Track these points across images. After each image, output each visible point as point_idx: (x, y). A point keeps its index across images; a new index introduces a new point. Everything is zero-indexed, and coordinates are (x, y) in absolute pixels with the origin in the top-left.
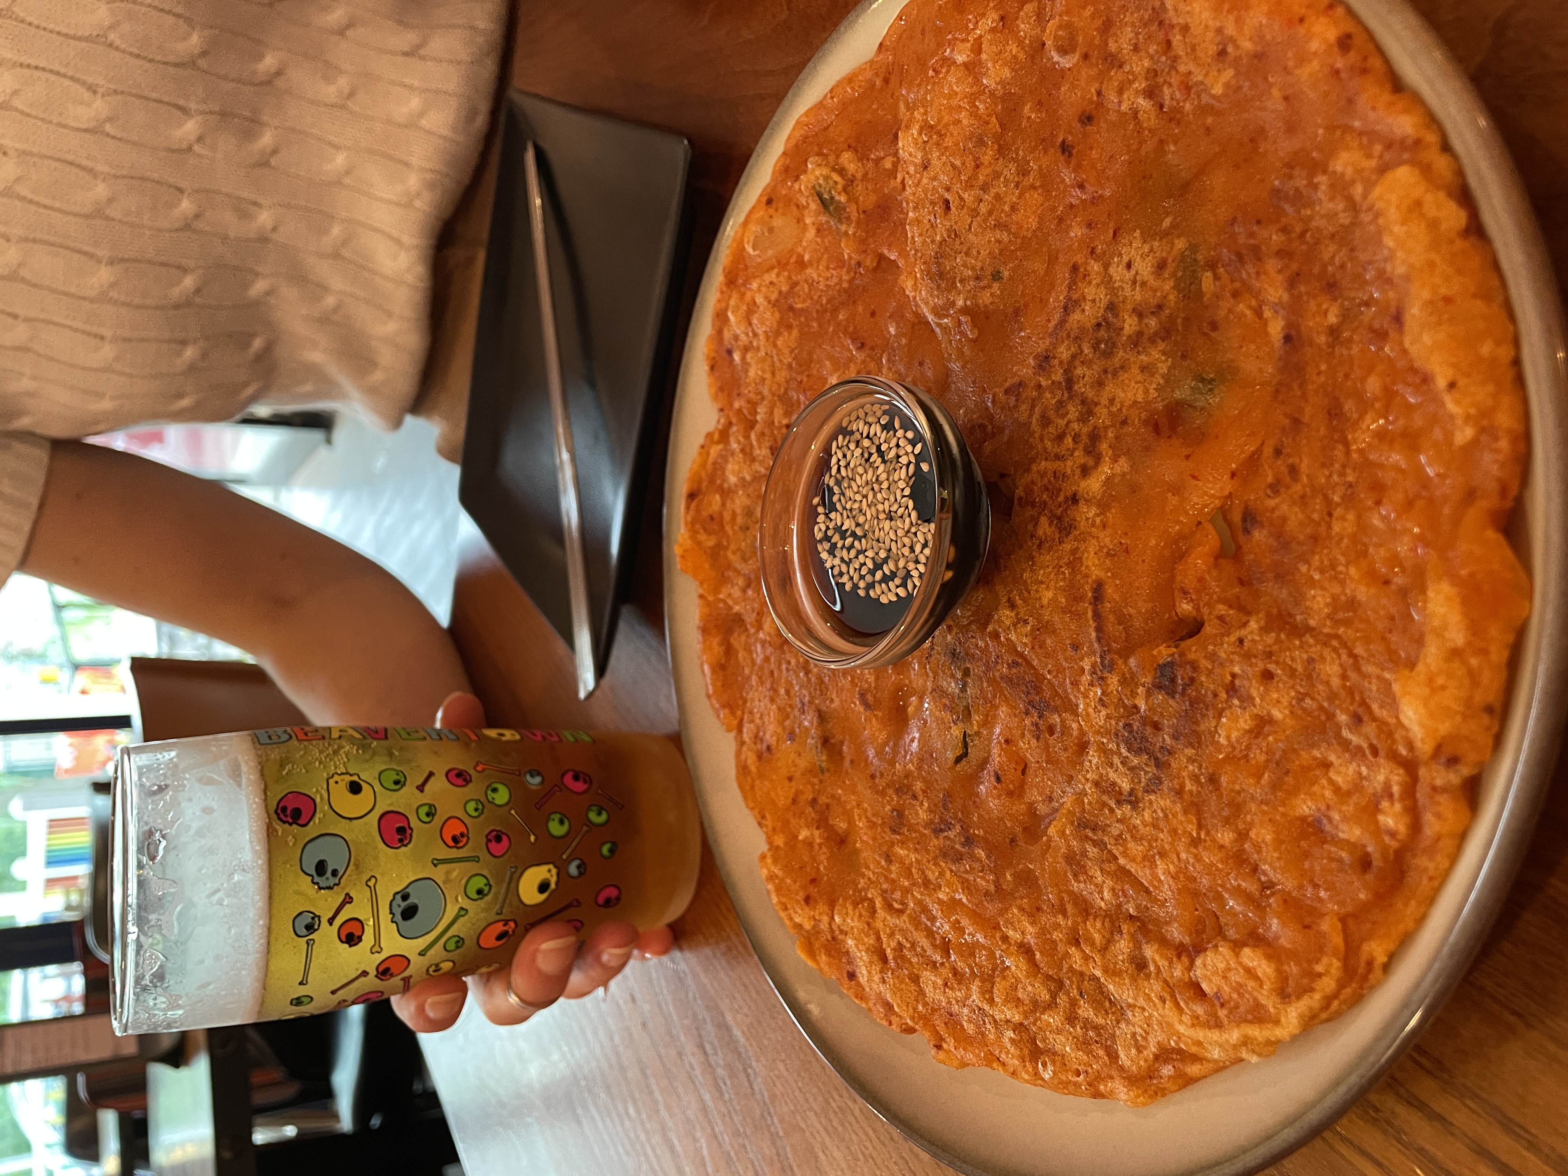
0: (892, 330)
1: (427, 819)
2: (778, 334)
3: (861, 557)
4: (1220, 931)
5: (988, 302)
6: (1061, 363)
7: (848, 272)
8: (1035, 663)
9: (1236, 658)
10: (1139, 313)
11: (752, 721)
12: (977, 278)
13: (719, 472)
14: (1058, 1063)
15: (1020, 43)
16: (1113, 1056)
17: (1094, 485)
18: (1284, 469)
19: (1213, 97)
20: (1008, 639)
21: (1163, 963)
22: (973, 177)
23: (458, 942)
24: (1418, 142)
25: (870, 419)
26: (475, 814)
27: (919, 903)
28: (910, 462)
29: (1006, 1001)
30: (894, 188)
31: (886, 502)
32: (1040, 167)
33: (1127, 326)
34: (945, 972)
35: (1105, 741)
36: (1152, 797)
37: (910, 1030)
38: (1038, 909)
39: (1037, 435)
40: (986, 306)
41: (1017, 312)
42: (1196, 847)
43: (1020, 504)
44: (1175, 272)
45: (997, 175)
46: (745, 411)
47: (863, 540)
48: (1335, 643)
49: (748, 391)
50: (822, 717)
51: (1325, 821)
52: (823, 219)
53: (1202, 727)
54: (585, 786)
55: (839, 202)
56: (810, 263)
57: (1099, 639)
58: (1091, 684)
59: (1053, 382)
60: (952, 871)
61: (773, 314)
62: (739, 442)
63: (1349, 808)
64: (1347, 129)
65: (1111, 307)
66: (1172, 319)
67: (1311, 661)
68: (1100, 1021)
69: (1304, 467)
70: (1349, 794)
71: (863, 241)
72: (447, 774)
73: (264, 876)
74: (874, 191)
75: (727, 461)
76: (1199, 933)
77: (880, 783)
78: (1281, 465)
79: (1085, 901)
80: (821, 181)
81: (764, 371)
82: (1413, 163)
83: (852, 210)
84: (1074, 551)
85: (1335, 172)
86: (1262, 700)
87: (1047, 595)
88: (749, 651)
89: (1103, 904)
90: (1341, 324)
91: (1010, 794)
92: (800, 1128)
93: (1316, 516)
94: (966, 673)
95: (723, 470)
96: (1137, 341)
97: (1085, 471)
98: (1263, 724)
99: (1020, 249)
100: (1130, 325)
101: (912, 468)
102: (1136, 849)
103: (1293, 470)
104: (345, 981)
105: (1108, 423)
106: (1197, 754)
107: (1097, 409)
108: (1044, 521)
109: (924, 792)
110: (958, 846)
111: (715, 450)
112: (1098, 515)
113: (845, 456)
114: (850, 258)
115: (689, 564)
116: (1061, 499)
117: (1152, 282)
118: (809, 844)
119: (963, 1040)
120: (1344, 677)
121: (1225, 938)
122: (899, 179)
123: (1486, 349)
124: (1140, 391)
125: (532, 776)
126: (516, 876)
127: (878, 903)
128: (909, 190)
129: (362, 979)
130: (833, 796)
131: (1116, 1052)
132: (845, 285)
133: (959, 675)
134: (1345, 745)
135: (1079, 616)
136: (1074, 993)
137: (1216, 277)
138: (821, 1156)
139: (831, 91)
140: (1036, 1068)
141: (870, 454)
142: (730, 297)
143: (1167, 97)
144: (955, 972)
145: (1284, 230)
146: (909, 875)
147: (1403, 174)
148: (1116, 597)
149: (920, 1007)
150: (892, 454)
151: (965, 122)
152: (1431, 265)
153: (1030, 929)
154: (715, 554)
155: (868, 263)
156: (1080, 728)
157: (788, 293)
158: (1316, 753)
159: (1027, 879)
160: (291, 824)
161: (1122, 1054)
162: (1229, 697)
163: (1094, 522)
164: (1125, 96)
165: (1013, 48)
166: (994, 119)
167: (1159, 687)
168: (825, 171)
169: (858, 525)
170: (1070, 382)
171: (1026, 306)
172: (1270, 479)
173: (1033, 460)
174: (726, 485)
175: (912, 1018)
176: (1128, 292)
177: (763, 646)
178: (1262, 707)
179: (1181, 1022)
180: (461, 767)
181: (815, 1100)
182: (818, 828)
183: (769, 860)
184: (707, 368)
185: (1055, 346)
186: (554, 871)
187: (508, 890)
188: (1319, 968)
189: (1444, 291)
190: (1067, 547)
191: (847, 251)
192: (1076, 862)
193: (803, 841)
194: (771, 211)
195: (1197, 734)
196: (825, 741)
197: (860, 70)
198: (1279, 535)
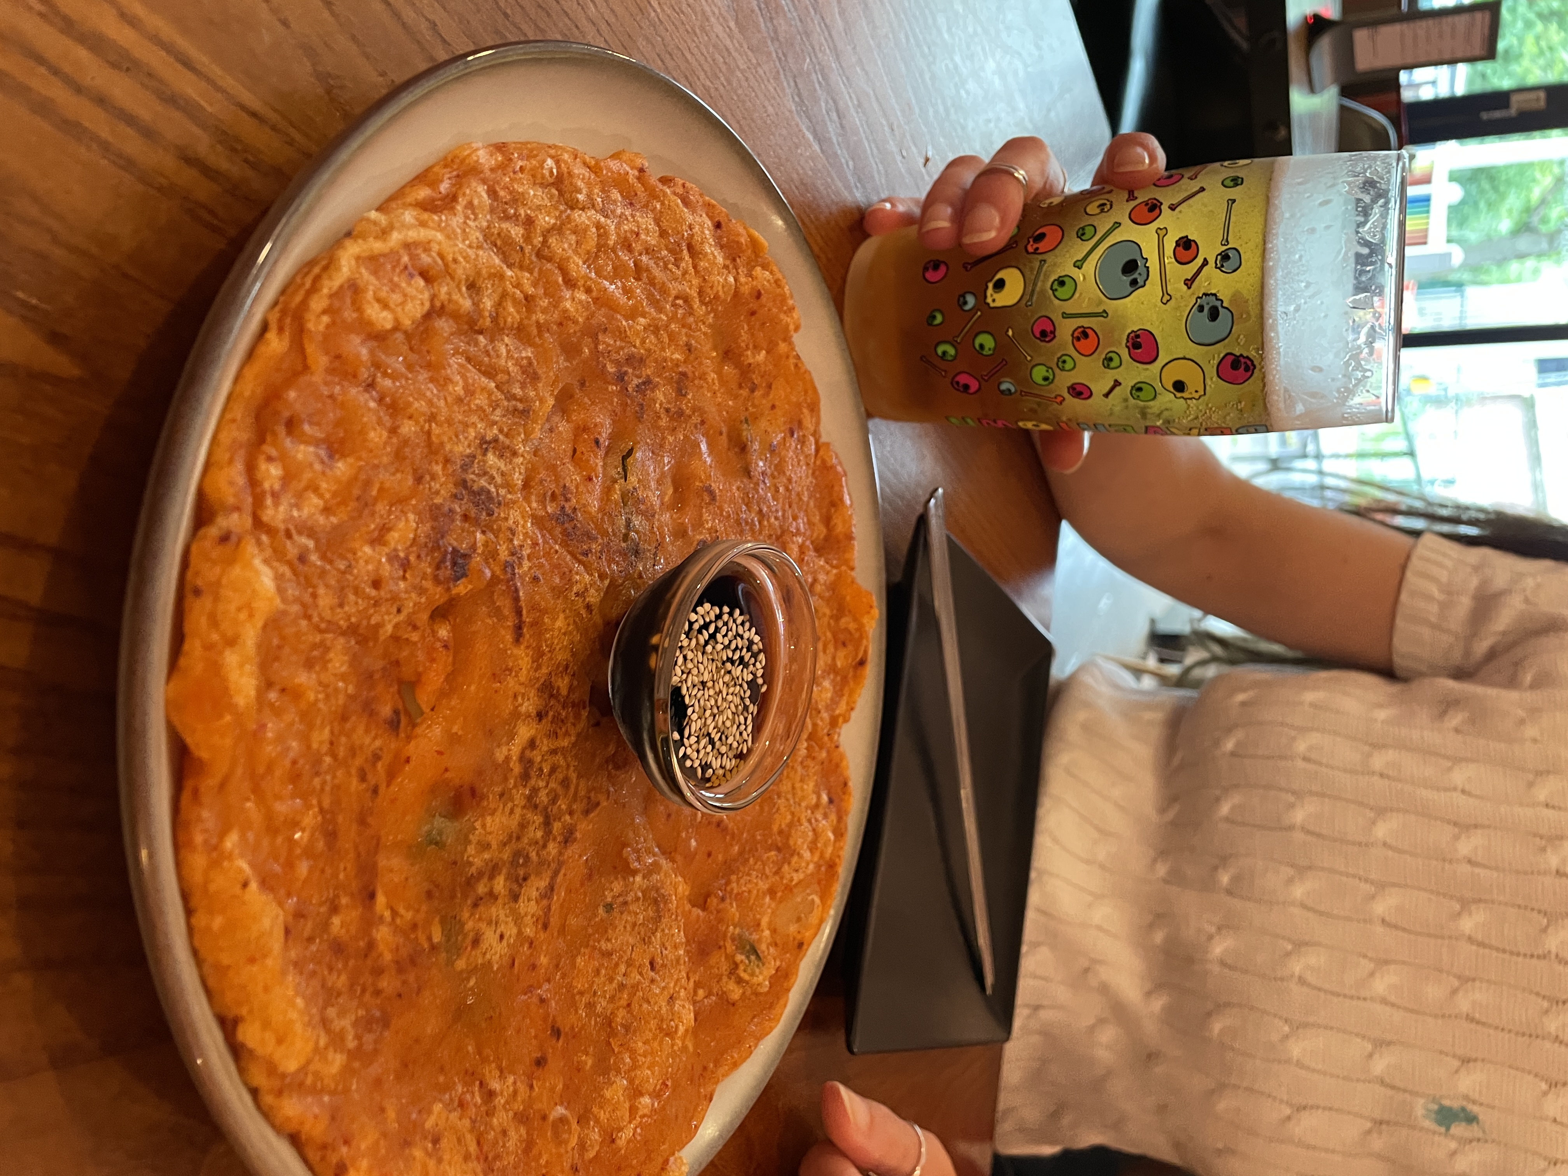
0: (693, 843)
1: (1111, 355)
2: (791, 825)
3: (726, 642)
4: (408, 336)
5: (616, 883)
6: (555, 839)
7: (732, 889)
8: (569, 557)
9: (403, 595)
10: (492, 896)
11: (806, 456)
12: (625, 903)
13: (838, 688)
14: (539, 176)
15: (597, 1121)
16: (492, 193)
17: (525, 732)
18: (370, 777)
19: (440, 1100)
20: (591, 575)
21: (456, 297)
22: (632, 995)
23: (1083, 234)
24: (280, 1093)
25: (721, 772)
26: (1064, 358)
27: (660, 310)
28: (688, 738)
29: (586, 230)
30: (695, 973)
31: (706, 697)
32: (576, 1012)
33: (502, 882)
34: (637, 247)
35: (509, 496)
36: (468, 451)
37: (665, 180)
38: (560, 324)
39: (572, 768)
40: (616, 878)
41: (590, 876)
42: (432, 413)
43: (584, 703)
44: (464, 938)
45: (612, 999)
46: (817, 748)
47: (725, 658)
48: (323, 626)
49: (814, 767)
50: (747, 472)
51: (326, 459)
52: (755, 937)
53: (428, 525)
54: (957, 379)
55: (741, 954)
56: (764, 894)
57: (517, 590)
58: (521, 546)
59: (560, 819)
60: (635, 346)
61: (795, 844)
62: (822, 719)
63: (307, 475)
64: (333, 1093)
65: (515, 897)
66: (465, 897)
67: (341, 605)
68: (505, 225)
69: (355, 781)
70: (306, 489)
71: (720, 921)
72: (1091, 394)
73: (1268, 308)
74: (712, 967)
75: (832, 699)
76: (426, 330)
77: (696, 419)
78: (372, 780)
79: (520, 339)
80: (757, 971)
81: (802, 790)
82: (283, 1076)
83: (730, 947)
84: (539, 668)
85: (341, 1052)
86: (380, 561)
87: (559, 623)
88: (810, 523)
89: (506, 339)
90: (330, 917)
91: (585, 429)
92: (751, 50)
93: (343, 739)
94: (626, 537)
95: (835, 692)
96: (493, 870)
97: (532, 744)
98: (378, 539)
99: (590, 935)
100: (500, 884)
101: (686, 733)
102: (481, 400)
103: (363, 778)
104: (1191, 201)
105: (514, 791)
106: (432, 499)
107: (523, 803)
108: (564, 692)
109: (659, 417)
110: (630, 371)
111: (841, 708)
112: (521, 705)
113: (741, 734)
114: (731, 904)
115: (864, 600)
116: (551, 713)
117: (483, 926)
118: (757, 348)
119: (620, 182)
120: (314, 596)
121: (406, 332)
122: (692, 981)
123: (218, 922)
124: (488, 825)
125: (1009, 390)
126: (1027, 297)
127: (696, 304)
128: (684, 974)
129: (1175, 201)
130: (736, 397)
131: (489, 196)
132: (734, 878)
133: (633, 534)
134: (311, 533)
135: (534, 608)
136: (528, 249)
137: (430, 938)
138: (732, 24)
139: (751, 1053)
140: (558, 167)
141: (720, 739)
142: (832, 853)
143: (477, 1094)
144: (629, 249)
145: (377, 993)
146: (672, 337)
147: (291, 1066)
148: (503, 632)
149: (658, 206)
150: (703, 742)
151: (640, 1044)
152: (266, 989)
153: (568, 305)
154: (840, 609)
155: (715, 901)
156: (529, 504)
157: (783, 863)
158: (334, 520)
159: (570, 350)
160: (1241, 355)
161: (485, 196)
162: (407, 558)
163: (523, 699)
164: (511, 1089)
165: (603, 1116)
166: (616, 1050)
167: (465, 556)
168: (755, 980)
169: (729, 672)
170: (547, 823)
171: (582, 885)
172: (379, 765)
173: (574, 745)
174: (832, 676)
175: (665, 194)
176: (502, 913)
177: (798, 529)
178: (380, 554)
179: (439, 243)
180: (1076, 400)
181: (739, 81)
182: (750, 364)
183: (792, 327)
184: (850, 784)
185: (561, 853)
186: (989, 300)
187: (1035, 284)
188: (326, 319)
189: (255, 969)
190: (544, 670)
191: (733, 910)
192: (531, 376)
193: (762, 349)
194: (799, 937)
195: (435, 518)
196: (743, 448)
197: (726, 1075)
198: (372, 714)
